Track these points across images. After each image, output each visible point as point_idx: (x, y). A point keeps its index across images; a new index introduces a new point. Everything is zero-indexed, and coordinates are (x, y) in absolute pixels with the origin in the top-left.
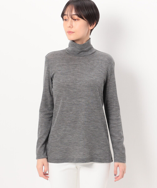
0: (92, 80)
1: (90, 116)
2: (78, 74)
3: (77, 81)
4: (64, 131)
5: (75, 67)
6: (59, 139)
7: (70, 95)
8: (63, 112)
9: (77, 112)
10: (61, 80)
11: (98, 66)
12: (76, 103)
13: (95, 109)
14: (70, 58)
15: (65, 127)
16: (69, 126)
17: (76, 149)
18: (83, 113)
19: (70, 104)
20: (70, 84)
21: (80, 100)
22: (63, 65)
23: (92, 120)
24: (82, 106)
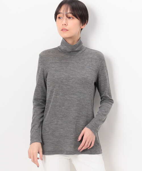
0: (84, 78)
1: (80, 112)
2: (71, 71)
3: (70, 78)
4: (56, 124)
5: (67, 65)
6: (51, 132)
7: (63, 91)
8: (56, 106)
9: (69, 107)
10: (56, 76)
11: (88, 65)
12: (68, 98)
13: (85, 105)
14: (62, 56)
15: (57, 121)
16: (60, 120)
17: (67, 142)
18: (75, 108)
19: (62, 100)
20: (64, 81)
21: (72, 96)
22: (56, 62)
23: (82, 115)
24: (74, 101)
